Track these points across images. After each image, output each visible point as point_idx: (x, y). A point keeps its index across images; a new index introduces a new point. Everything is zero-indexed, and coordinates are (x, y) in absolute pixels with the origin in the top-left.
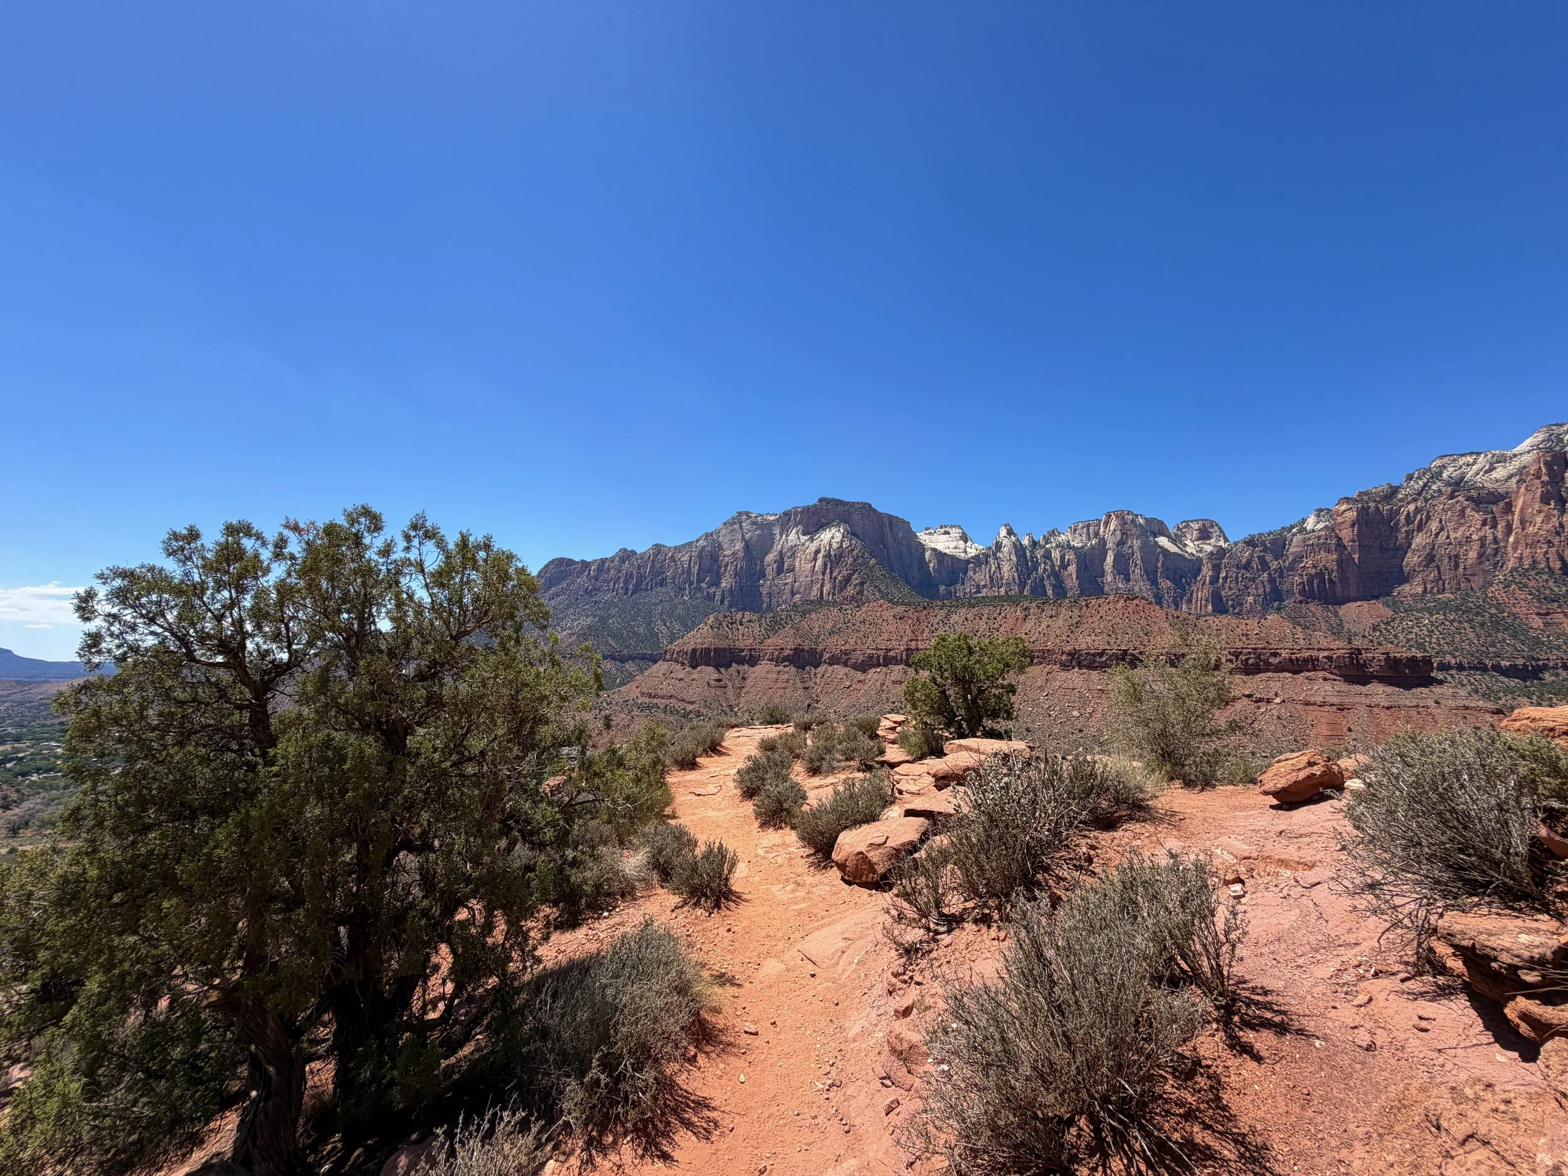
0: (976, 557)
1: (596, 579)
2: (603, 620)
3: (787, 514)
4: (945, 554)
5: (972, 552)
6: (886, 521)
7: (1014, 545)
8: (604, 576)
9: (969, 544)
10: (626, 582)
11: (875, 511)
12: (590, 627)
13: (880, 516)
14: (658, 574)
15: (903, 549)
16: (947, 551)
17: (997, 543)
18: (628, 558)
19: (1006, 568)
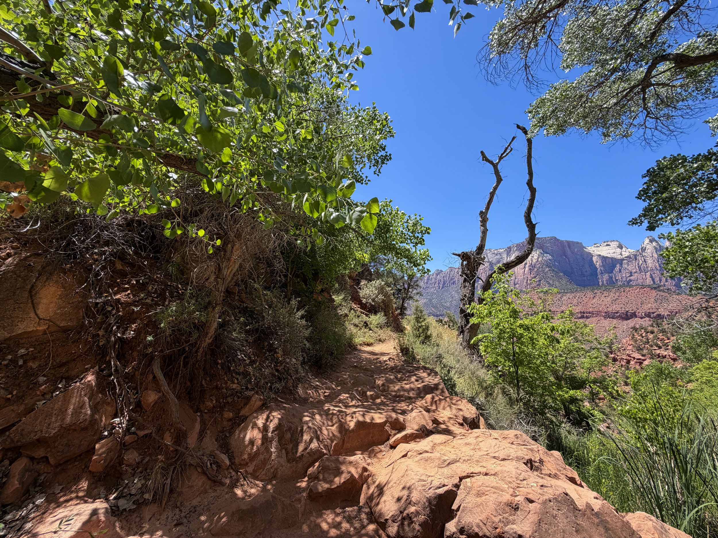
0: (629, 257)
1: (427, 283)
2: (430, 300)
3: (510, 248)
4: (607, 257)
5: (625, 254)
6: (566, 244)
7: (656, 248)
8: (430, 282)
9: (624, 249)
10: (439, 284)
11: (558, 240)
12: (425, 303)
13: (562, 242)
14: (452, 279)
15: (578, 257)
16: (609, 256)
17: (642, 248)
18: (439, 273)
19: (649, 261)
